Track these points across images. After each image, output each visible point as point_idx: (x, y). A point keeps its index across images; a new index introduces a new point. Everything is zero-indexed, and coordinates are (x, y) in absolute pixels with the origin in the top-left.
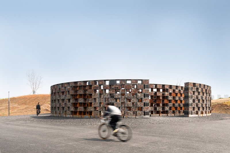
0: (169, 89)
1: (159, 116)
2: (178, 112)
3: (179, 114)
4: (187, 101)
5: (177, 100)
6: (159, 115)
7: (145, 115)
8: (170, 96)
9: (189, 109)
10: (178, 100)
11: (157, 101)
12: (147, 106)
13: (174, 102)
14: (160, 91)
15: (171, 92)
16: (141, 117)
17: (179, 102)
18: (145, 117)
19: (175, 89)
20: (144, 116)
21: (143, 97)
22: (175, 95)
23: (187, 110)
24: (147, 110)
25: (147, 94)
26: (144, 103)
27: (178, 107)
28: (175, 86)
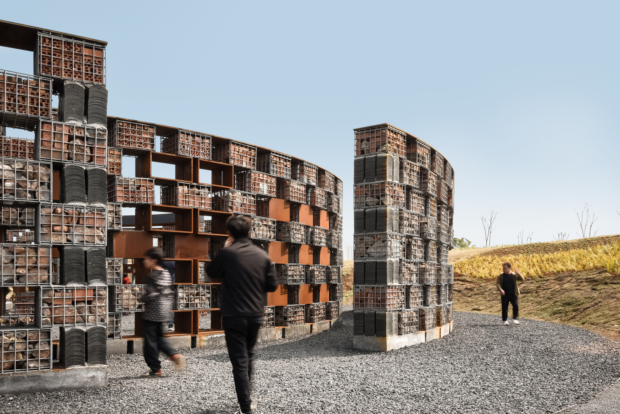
0: (256, 175)
1: (194, 345)
2: (301, 314)
3: (308, 325)
4: (371, 250)
5: (298, 241)
6: (194, 340)
7: (61, 364)
8: (257, 220)
9: (384, 300)
10: (299, 245)
11: (178, 243)
12: (86, 280)
13: (283, 254)
14: (196, 179)
15: (264, 189)
16: (26, 385)
17: (305, 256)
18: (69, 382)
19: (286, 174)
20: (51, 373)
21: (41, 198)
22: (285, 215)
23: (370, 308)
24: (84, 321)
25: (85, 165)
26: (59, 249)
27: (304, 288)
28: (285, 158)
